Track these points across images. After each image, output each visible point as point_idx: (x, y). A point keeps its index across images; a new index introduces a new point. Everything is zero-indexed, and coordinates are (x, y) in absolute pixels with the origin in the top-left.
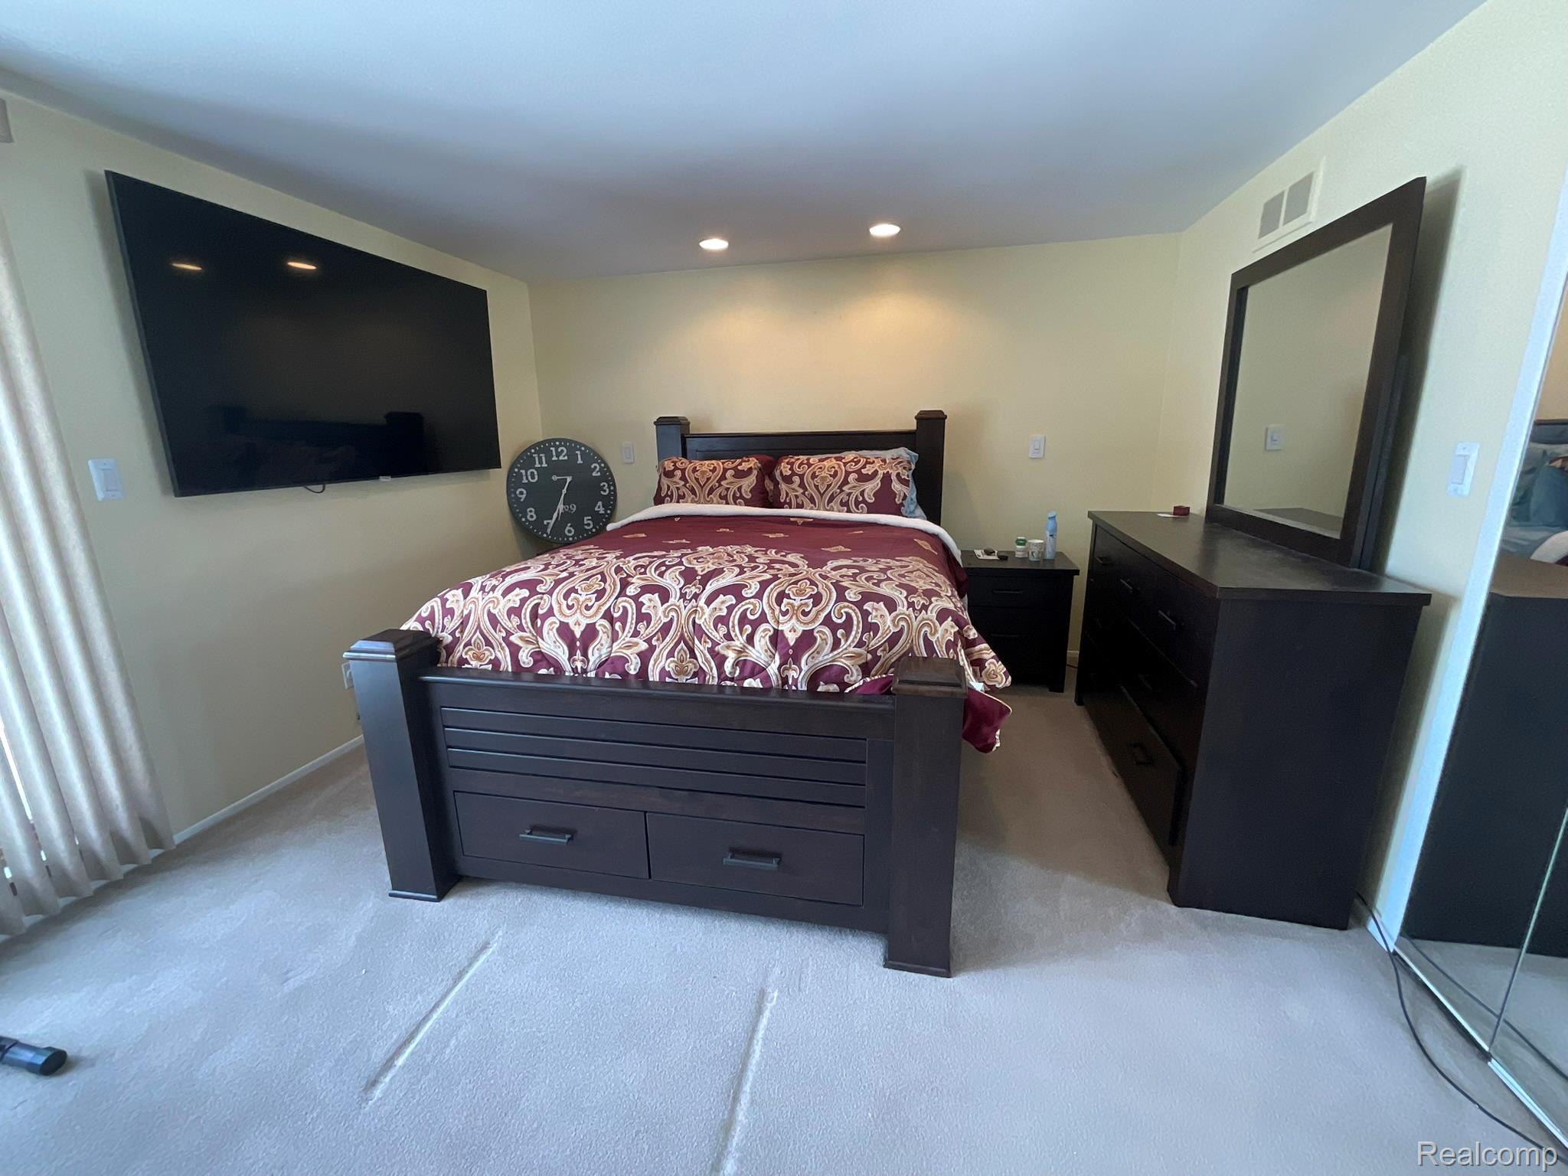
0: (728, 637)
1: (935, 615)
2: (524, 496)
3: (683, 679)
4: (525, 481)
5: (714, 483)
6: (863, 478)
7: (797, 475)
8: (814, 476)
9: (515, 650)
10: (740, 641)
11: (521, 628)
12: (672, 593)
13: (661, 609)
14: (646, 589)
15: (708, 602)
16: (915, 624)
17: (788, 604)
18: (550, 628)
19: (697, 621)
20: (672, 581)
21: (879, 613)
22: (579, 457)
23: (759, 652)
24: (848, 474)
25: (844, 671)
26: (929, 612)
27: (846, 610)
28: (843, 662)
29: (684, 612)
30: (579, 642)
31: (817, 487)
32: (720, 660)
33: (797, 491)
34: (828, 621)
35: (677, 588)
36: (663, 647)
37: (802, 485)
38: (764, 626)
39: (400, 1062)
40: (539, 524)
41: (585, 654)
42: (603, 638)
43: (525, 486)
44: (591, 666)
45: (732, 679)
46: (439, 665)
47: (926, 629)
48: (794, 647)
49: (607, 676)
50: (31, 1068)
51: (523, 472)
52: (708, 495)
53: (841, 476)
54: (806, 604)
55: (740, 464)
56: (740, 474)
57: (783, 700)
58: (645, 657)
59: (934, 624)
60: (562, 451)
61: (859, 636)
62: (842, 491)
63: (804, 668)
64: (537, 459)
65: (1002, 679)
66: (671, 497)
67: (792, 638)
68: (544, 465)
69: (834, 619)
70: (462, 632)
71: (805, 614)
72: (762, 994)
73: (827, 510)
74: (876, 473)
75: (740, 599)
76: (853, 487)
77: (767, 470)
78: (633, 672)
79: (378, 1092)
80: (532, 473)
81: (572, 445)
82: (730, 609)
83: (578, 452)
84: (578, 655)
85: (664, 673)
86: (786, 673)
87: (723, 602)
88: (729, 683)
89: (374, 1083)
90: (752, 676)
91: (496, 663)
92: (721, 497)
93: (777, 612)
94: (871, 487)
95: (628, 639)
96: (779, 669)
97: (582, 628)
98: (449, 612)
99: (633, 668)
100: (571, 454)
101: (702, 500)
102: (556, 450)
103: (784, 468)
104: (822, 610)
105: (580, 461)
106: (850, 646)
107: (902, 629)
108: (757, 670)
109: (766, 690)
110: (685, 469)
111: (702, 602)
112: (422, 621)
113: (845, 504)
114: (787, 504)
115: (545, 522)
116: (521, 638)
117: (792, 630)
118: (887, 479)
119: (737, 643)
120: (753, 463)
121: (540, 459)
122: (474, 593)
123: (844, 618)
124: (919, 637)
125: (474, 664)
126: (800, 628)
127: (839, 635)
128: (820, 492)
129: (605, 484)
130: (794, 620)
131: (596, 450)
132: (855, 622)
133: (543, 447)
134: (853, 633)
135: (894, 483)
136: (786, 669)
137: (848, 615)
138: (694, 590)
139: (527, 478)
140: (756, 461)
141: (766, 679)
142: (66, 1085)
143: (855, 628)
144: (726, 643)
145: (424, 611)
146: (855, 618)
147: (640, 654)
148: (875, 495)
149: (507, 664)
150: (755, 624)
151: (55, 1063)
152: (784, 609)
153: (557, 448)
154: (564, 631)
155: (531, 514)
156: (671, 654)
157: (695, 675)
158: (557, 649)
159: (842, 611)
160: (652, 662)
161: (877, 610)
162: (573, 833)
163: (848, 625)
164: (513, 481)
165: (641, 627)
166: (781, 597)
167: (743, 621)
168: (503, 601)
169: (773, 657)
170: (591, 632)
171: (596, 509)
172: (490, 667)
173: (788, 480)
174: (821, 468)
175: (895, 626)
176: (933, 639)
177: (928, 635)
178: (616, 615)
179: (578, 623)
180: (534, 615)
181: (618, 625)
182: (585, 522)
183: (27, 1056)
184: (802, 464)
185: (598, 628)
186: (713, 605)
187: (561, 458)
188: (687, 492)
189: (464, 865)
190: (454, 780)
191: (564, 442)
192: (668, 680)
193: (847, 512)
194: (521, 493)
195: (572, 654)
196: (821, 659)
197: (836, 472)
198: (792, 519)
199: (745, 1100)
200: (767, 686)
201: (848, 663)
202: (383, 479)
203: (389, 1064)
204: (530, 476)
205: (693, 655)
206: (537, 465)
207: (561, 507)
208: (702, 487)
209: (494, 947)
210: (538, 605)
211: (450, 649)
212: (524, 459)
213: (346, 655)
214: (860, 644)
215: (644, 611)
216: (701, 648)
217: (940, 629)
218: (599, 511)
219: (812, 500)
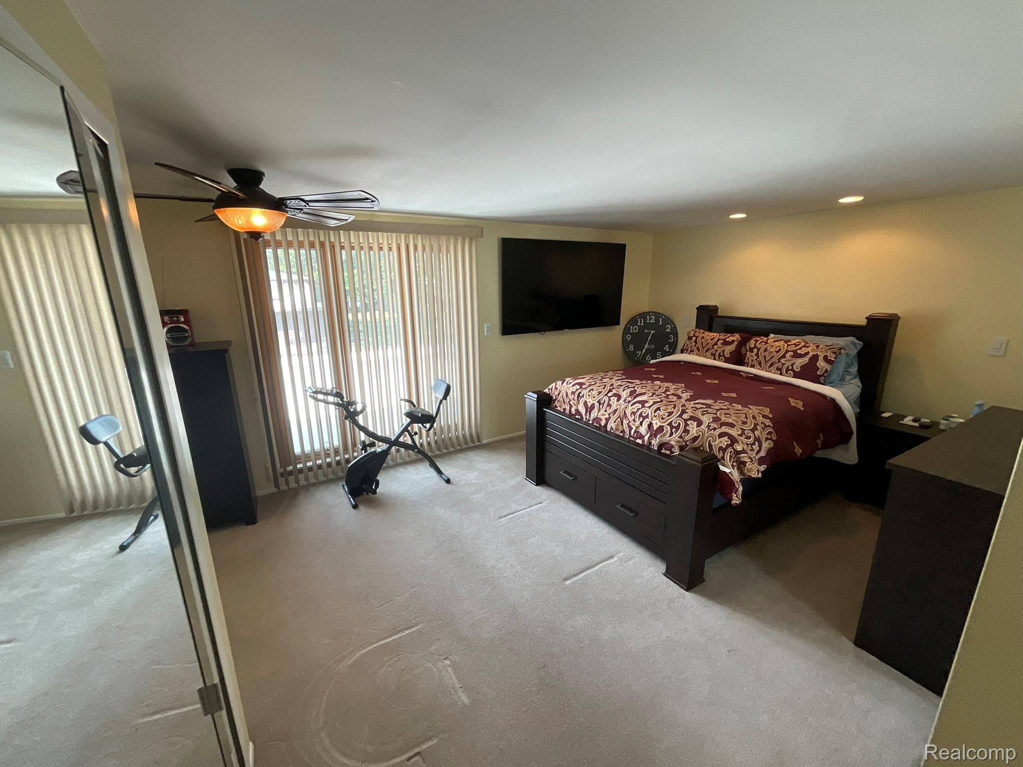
0: (634, 420)
1: (718, 433)
2: (629, 339)
3: (617, 433)
4: (631, 331)
5: (710, 346)
6: (796, 355)
7: (757, 348)
8: (766, 350)
9: (571, 407)
10: (638, 423)
11: (574, 399)
12: (622, 399)
13: (616, 403)
14: (615, 395)
15: (632, 406)
16: (706, 435)
17: (658, 413)
18: (582, 400)
19: (626, 411)
20: (624, 394)
21: (693, 426)
22: (661, 321)
23: (643, 430)
24: (787, 351)
25: (672, 447)
26: (715, 431)
27: (681, 422)
28: (673, 443)
29: (623, 407)
30: (589, 409)
31: (765, 356)
32: (631, 429)
33: (753, 357)
34: (670, 424)
35: (625, 397)
36: (613, 418)
37: (757, 355)
38: (647, 420)
39: (509, 517)
40: (634, 352)
41: (590, 414)
42: (596, 409)
43: (631, 334)
44: (591, 419)
45: (633, 438)
46: (550, 406)
47: (710, 438)
48: (656, 431)
49: (595, 424)
50: (444, 479)
51: (631, 327)
52: (706, 352)
53: (782, 352)
54: (665, 415)
55: (728, 337)
56: (726, 343)
57: (648, 452)
58: (607, 420)
59: (716, 437)
60: (653, 318)
61: (681, 434)
62: (779, 361)
63: (658, 441)
64: (639, 321)
65: (756, 473)
66: (687, 350)
67: (655, 427)
68: (642, 324)
69: (673, 424)
70: (558, 396)
71: (663, 419)
72: (612, 557)
73: (768, 372)
74: (807, 353)
75: (643, 406)
76: (788, 361)
77: (743, 343)
78: (603, 425)
79: (501, 520)
80: (636, 328)
81: (658, 315)
82: (638, 409)
83: (661, 319)
84: (588, 414)
85: (612, 428)
86: (651, 441)
87: (637, 407)
88: (632, 439)
89: (501, 518)
90: (640, 438)
91: (565, 409)
92: (712, 354)
93: (653, 415)
94: (799, 363)
95: (603, 412)
96: (649, 438)
97: (591, 404)
98: (556, 388)
99: (603, 423)
100: (657, 320)
101: (702, 354)
102: (650, 317)
103: (752, 343)
104: (669, 419)
105: (661, 324)
106: (676, 436)
107: (699, 436)
108: (641, 437)
109: (642, 445)
110: (698, 337)
111: (630, 405)
112: (549, 390)
113: (779, 370)
114: (747, 364)
115: (637, 352)
116: (573, 403)
117: (656, 424)
118: (815, 358)
119: (637, 423)
120: (737, 337)
121: (641, 321)
122: (565, 384)
123: (677, 424)
124: (707, 441)
125: (559, 408)
126: (659, 424)
127: (673, 431)
128: (766, 360)
129: (672, 336)
130: (657, 420)
131: (670, 317)
132: (681, 427)
133: (643, 315)
134: (679, 432)
135: (819, 361)
136: (651, 439)
137: (679, 423)
138: (630, 399)
139: (633, 330)
140: (739, 336)
141: (643, 441)
142: (449, 486)
143: (680, 430)
144: (633, 423)
145: (550, 387)
146: (681, 425)
147: (606, 419)
148: (801, 367)
149: (567, 411)
150: (644, 418)
151: (448, 481)
152: (655, 415)
153: (650, 316)
154: (585, 403)
155: (631, 348)
156: (615, 422)
157: (622, 432)
158: (583, 410)
159: (678, 421)
160: (609, 423)
161: (692, 425)
162: (576, 478)
163: (678, 428)
164: (626, 331)
165: (608, 408)
166: (659, 409)
167: (641, 415)
168: (571, 388)
169: (648, 433)
170: (593, 406)
171: (665, 349)
172: (562, 411)
173: (751, 350)
174: (772, 346)
175: (697, 434)
176: (713, 444)
177: (711, 442)
178: (602, 402)
179: (590, 402)
180: (579, 396)
181: (601, 406)
182: (658, 355)
183: (444, 477)
184: (763, 342)
185: (595, 406)
186: (633, 407)
187: (651, 321)
188: (695, 349)
189: (547, 478)
190: (548, 446)
191: (655, 313)
192: (612, 431)
193: (780, 374)
194: (629, 337)
195: (586, 413)
196: (664, 439)
197: (780, 350)
198: (741, 373)
199: (584, 574)
200: (643, 444)
201: (674, 443)
202: (565, 330)
203: (506, 516)
204: (634, 329)
205: (622, 424)
206: (639, 324)
207: (646, 346)
208: (703, 348)
209: (543, 504)
210: (580, 392)
211: (554, 401)
212: (633, 321)
213: (525, 396)
214: (680, 437)
215: (610, 403)
216: (625, 422)
217: (718, 440)
218: (665, 350)
219: (760, 364)
